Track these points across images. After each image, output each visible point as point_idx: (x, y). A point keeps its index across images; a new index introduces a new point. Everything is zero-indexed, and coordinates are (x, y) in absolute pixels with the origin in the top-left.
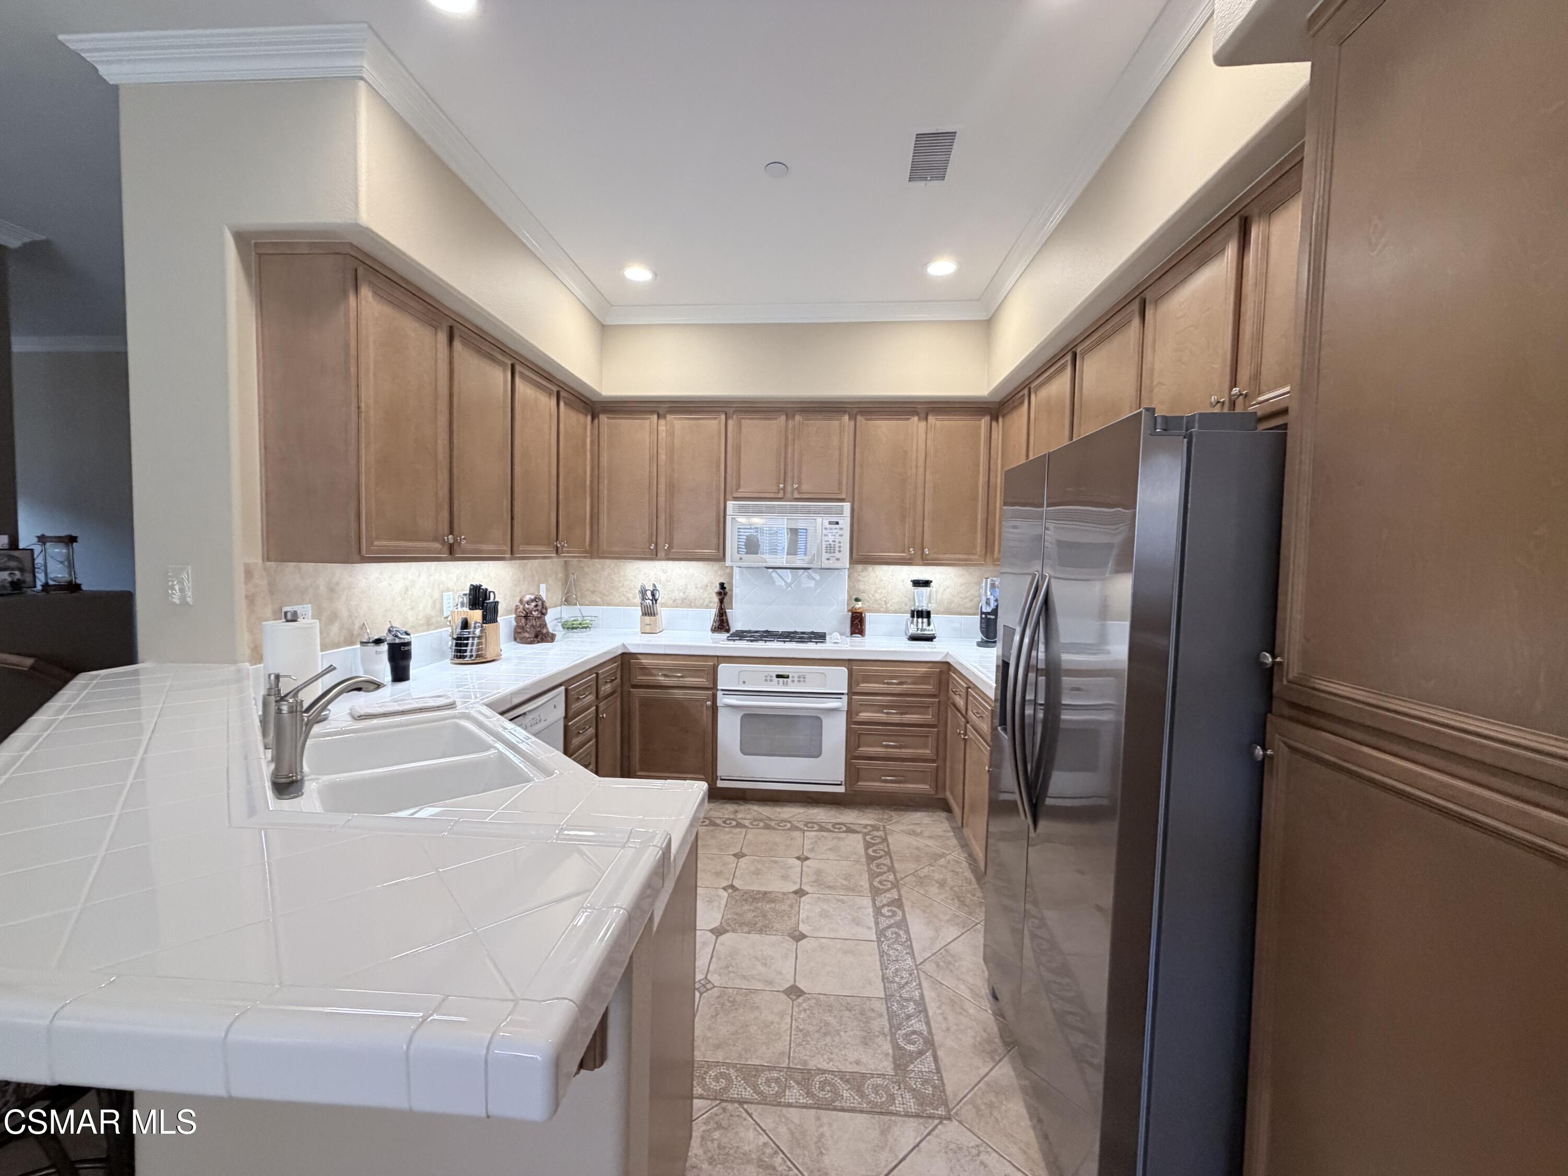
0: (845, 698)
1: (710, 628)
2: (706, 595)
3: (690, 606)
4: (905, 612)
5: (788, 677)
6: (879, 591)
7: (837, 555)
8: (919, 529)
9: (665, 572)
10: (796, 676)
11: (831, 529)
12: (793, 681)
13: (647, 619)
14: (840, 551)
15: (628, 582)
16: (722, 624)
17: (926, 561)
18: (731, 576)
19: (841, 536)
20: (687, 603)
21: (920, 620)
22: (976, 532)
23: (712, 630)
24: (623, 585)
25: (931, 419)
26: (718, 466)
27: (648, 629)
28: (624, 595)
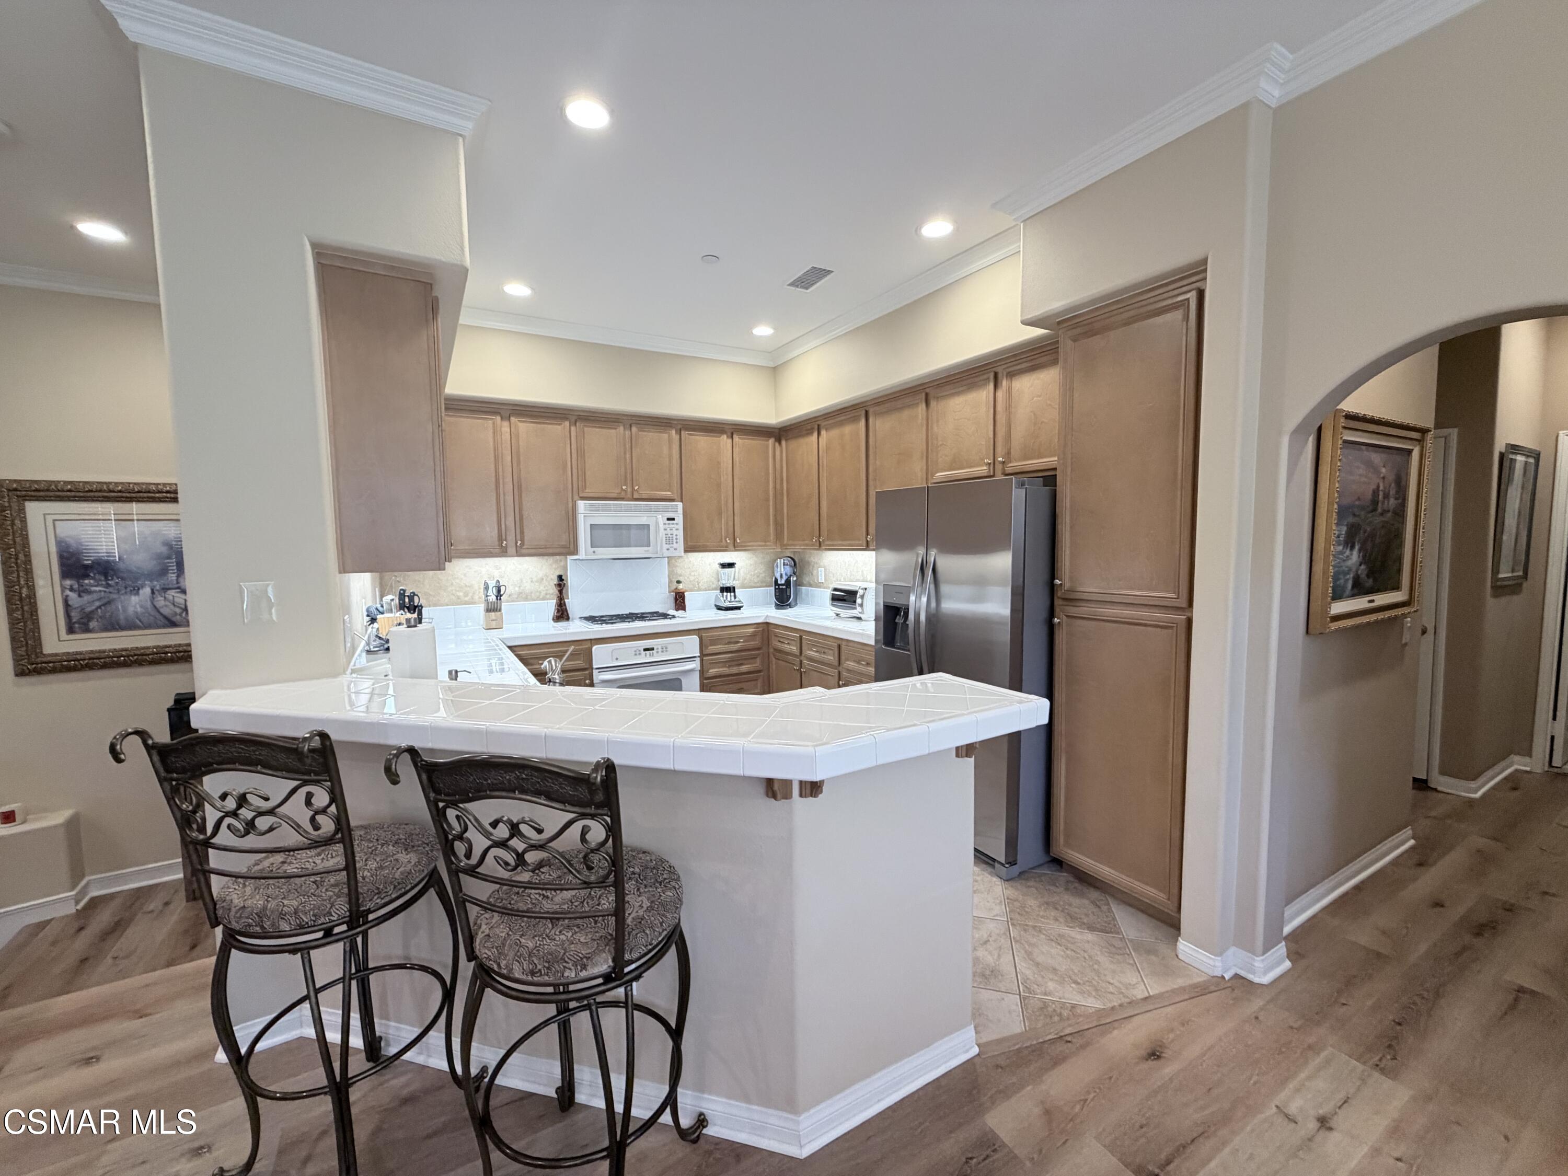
0: (698, 660)
1: (551, 618)
2: (542, 588)
3: (526, 599)
4: (716, 589)
5: (653, 649)
6: (693, 574)
7: (675, 545)
8: (731, 523)
9: (497, 568)
10: (660, 647)
11: (669, 524)
12: (658, 652)
13: (493, 615)
14: (677, 542)
15: (457, 581)
16: (562, 614)
17: (736, 547)
18: (565, 568)
19: (677, 529)
20: (524, 596)
21: (729, 594)
22: (769, 525)
23: (553, 619)
24: (452, 584)
25: (736, 438)
26: (565, 467)
27: (494, 624)
28: (453, 594)
